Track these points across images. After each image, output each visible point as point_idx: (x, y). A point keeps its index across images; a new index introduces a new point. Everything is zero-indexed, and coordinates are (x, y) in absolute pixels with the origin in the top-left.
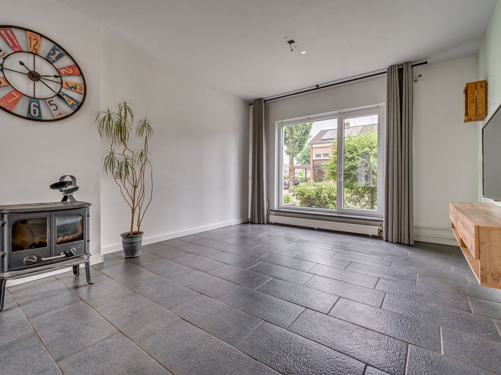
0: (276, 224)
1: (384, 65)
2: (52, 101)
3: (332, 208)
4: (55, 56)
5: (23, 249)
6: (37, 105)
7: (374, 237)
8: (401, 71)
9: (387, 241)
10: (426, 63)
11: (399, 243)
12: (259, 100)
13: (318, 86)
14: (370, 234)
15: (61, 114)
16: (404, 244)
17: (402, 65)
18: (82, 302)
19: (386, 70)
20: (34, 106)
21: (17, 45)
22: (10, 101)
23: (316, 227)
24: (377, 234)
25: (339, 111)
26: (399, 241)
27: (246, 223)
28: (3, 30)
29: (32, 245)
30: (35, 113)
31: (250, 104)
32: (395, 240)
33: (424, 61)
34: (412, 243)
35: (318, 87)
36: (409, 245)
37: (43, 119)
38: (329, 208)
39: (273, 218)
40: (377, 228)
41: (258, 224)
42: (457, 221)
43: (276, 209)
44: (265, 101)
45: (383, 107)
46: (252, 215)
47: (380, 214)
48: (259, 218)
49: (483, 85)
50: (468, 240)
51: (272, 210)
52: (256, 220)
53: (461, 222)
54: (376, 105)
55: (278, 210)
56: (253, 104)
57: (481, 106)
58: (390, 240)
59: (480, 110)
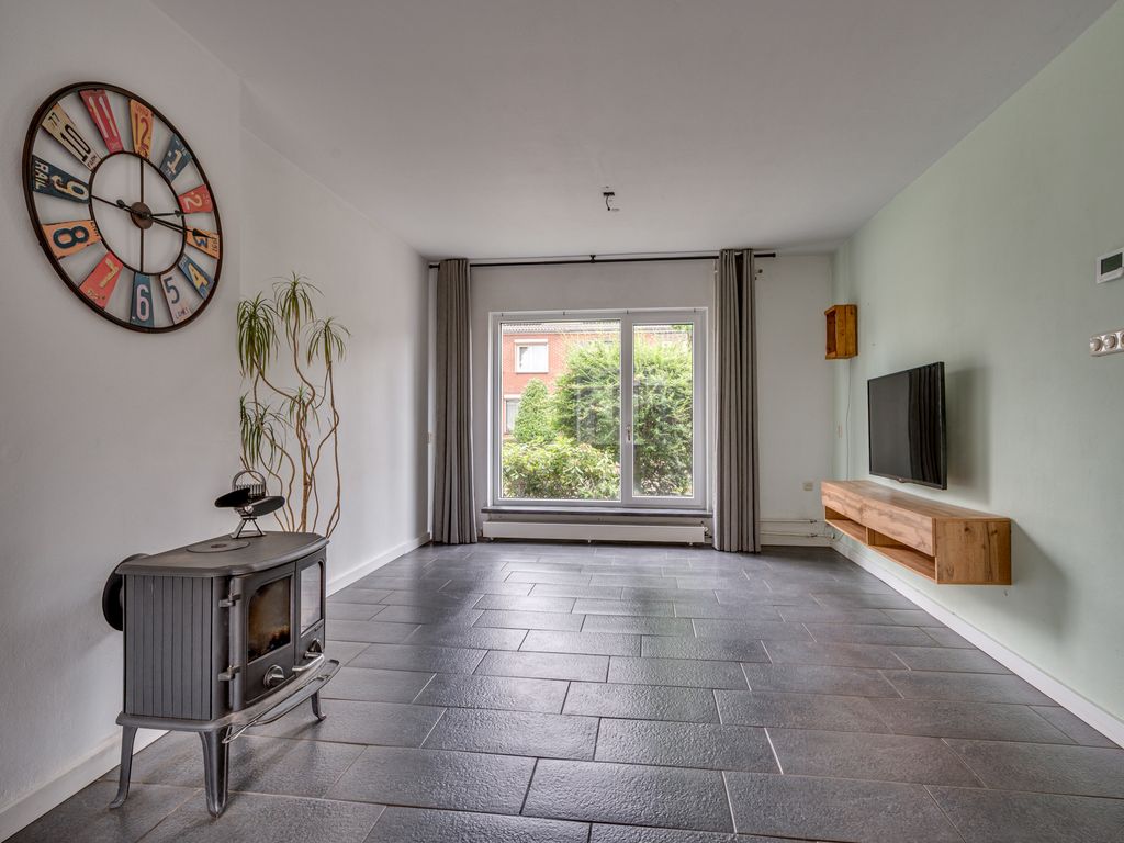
0: (497, 541)
1: (714, 246)
2: (170, 278)
3: (590, 497)
4: (175, 164)
5: (260, 655)
6: (147, 290)
7: (697, 546)
8: (739, 259)
9: (722, 550)
10: (774, 255)
11: (741, 551)
12: (461, 262)
13: (593, 256)
14: (691, 541)
15: (183, 312)
16: (747, 553)
17: (742, 251)
18: (369, 747)
19: (718, 254)
20: (143, 293)
21: (116, 135)
22: (103, 284)
23: (589, 538)
24: (702, 540)
25: (627, 309)
26: (745, 549)
27: (424, 546)
28: (91, 94)
29: (271, 643)
30: (143, 313)
31: (431, 267)
32: (734, 548)
33: (772, 252)
34: (758, 549)
35: (593, 260)
36: (755, 554)
37: (156, 326)
38: (583, 498)
39: (491, 529)
40: (703, 529)
41: (460, 543)
42: (861, 511)
43: (490, 506)
44: (471, 265)
45: (704, 312)
46: (439, 525)
47: (699, 503)
48: (461, 530)
49: (853, 310)
50: (910, 537)
51: (484, 511)
52: (455, 537)
53: (881, 513)
54: (692, 308)
55: (495, 508)
56: (439, 267)
57: (852, 341)
58: (726, 547)
59: (851, 347)
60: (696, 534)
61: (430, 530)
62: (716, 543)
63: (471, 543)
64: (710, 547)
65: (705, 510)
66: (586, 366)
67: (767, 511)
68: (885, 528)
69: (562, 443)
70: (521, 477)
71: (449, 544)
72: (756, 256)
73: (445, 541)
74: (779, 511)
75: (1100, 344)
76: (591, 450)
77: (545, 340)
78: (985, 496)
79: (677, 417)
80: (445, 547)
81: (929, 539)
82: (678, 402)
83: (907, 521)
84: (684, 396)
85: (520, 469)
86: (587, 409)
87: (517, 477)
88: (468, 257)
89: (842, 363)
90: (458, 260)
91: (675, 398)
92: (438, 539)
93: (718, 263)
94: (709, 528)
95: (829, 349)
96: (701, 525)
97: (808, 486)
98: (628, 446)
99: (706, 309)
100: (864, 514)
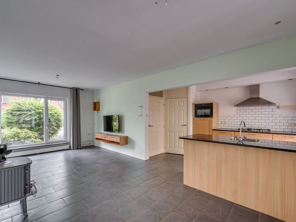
7: (67, 150)
8: (77, 90)
10: (83, 90)
11: (77, 149)
13: (39, 83)
14: (65, 149)
17: (78, 88)
24: (68, 148)
25: (47, 96)
32: (76, 149)
34: (81, 148)
35: (39, 84)
36: (80, 149)
40: (69, 146)
42: (105, 137)
45: (67, 99)
47: (66, 140)
49: (99, 103)
50: (115, 140)
53: (110, 137)
54: (64, 98)
57: (99, 108)
58: (74, 149)
59: (99, 109)
60: (67, 147)
62: (72, 148)
64: (70, 149)
65: (67, 142)
67: (82, 140)
68: (111, 140)
72: (80, 90)
74: (85, 139)
75: (138, 115)
78: (124, 133)
79: (52, 121)
81: (119, 140)
83: (115, 138)
84: (53, 116)
89: (96, 112)
91: (51, 116)
93: (72, 90)
94: (70, 145)
95: (94, 109)
96: (67, 145)
97: (89, 134)
98: (47, 129)
99: (68, 98)
100: (106, 138)
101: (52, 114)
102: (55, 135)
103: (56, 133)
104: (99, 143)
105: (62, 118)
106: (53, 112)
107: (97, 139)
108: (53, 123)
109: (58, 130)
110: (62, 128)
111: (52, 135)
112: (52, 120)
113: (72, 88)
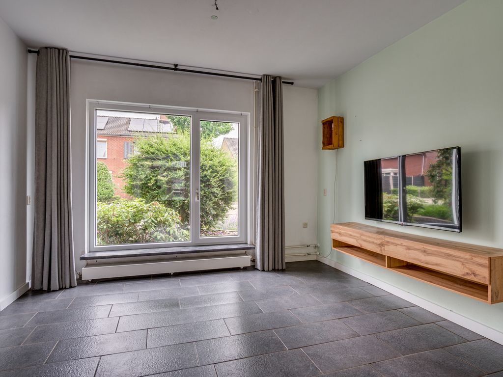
0: (95, 282)
1: (258, 71)
7: (245, 269)
8: (274, 83)
9: (263, 270)
10: (292, 83)
11: (274, 270)
12: (61, 52)
13: (176, 65)
14: (242, 266)
16: (278, 271)
17: (275, 77)
24: (249, 265)
25: (196, 109)
26: (276, 268)
27: (23, 296)
31: (30, 51)
32: (271, 269)
33: (291, 81)
34: (285, 267)
35: (176, 68)
39: (89, 273)
40: (250, 257)
41: (61, 289)
42: (378, 242)
43: (87, 255)
44: (71, 56)
45: (246, 116)
46: (37, 275)
47: (243, 240)
48: (61, 277)
49: (341, 120)
50: (453, 268)
51: (82, 259)
52: (55, 284)
54: (239, 113)
55: (92, 255)
56: (38, 53)
57: (341, 138)
58: (266, 269)
59: (341, 143)
60: (246, 261)
61: (28, 280)
62: (259, 266)
63: (71, 287)
64: (253, 268)
65: (246, 243)
66: (152, 150)
68: (415, 259)
69: (138, 202)
70: (108, 227)
71: (49, 291)
72: (284, 82)
73: (45, 288)
76: (161, 207)
77: (106, 140)
79: (213, 184)
80: (45, 296)
82: (214, 175)
84: (216, 171)
85: (107, 221)
86: (154, 178)
87: (105, 227)
88: (69, 48)
90: (59, 50)
91: (212, 172)
92: (37, 287)
93: (262, 84)
94: (254, 255)
95: (324, 143)
96: (245, 254)
97: (305, 225)
98: (197, 203)
99: (249, 113)
100: (386, 248)
101: (214, 168)
102: (220, 220)
103: (221, 216)
104: (340, 258)
105: (235, 178)
106: (216, 163)
107: (338, 244)
108: (215, 190)
109: (227, 208)
110: (235, 205)
111: (214, 220)
112: (213, 182)
113: (260, 80)
